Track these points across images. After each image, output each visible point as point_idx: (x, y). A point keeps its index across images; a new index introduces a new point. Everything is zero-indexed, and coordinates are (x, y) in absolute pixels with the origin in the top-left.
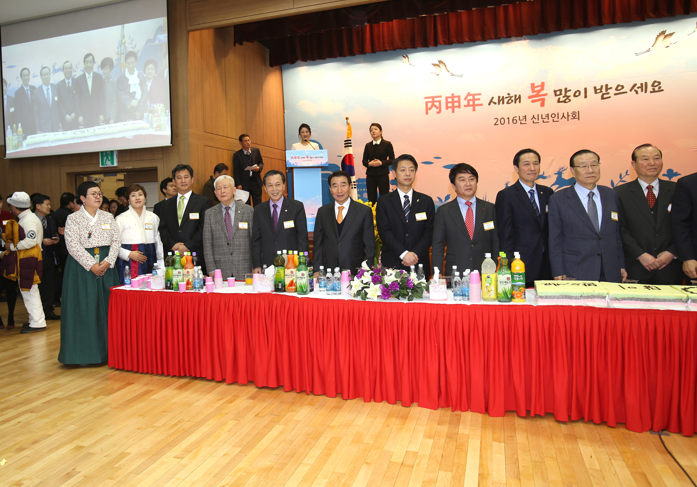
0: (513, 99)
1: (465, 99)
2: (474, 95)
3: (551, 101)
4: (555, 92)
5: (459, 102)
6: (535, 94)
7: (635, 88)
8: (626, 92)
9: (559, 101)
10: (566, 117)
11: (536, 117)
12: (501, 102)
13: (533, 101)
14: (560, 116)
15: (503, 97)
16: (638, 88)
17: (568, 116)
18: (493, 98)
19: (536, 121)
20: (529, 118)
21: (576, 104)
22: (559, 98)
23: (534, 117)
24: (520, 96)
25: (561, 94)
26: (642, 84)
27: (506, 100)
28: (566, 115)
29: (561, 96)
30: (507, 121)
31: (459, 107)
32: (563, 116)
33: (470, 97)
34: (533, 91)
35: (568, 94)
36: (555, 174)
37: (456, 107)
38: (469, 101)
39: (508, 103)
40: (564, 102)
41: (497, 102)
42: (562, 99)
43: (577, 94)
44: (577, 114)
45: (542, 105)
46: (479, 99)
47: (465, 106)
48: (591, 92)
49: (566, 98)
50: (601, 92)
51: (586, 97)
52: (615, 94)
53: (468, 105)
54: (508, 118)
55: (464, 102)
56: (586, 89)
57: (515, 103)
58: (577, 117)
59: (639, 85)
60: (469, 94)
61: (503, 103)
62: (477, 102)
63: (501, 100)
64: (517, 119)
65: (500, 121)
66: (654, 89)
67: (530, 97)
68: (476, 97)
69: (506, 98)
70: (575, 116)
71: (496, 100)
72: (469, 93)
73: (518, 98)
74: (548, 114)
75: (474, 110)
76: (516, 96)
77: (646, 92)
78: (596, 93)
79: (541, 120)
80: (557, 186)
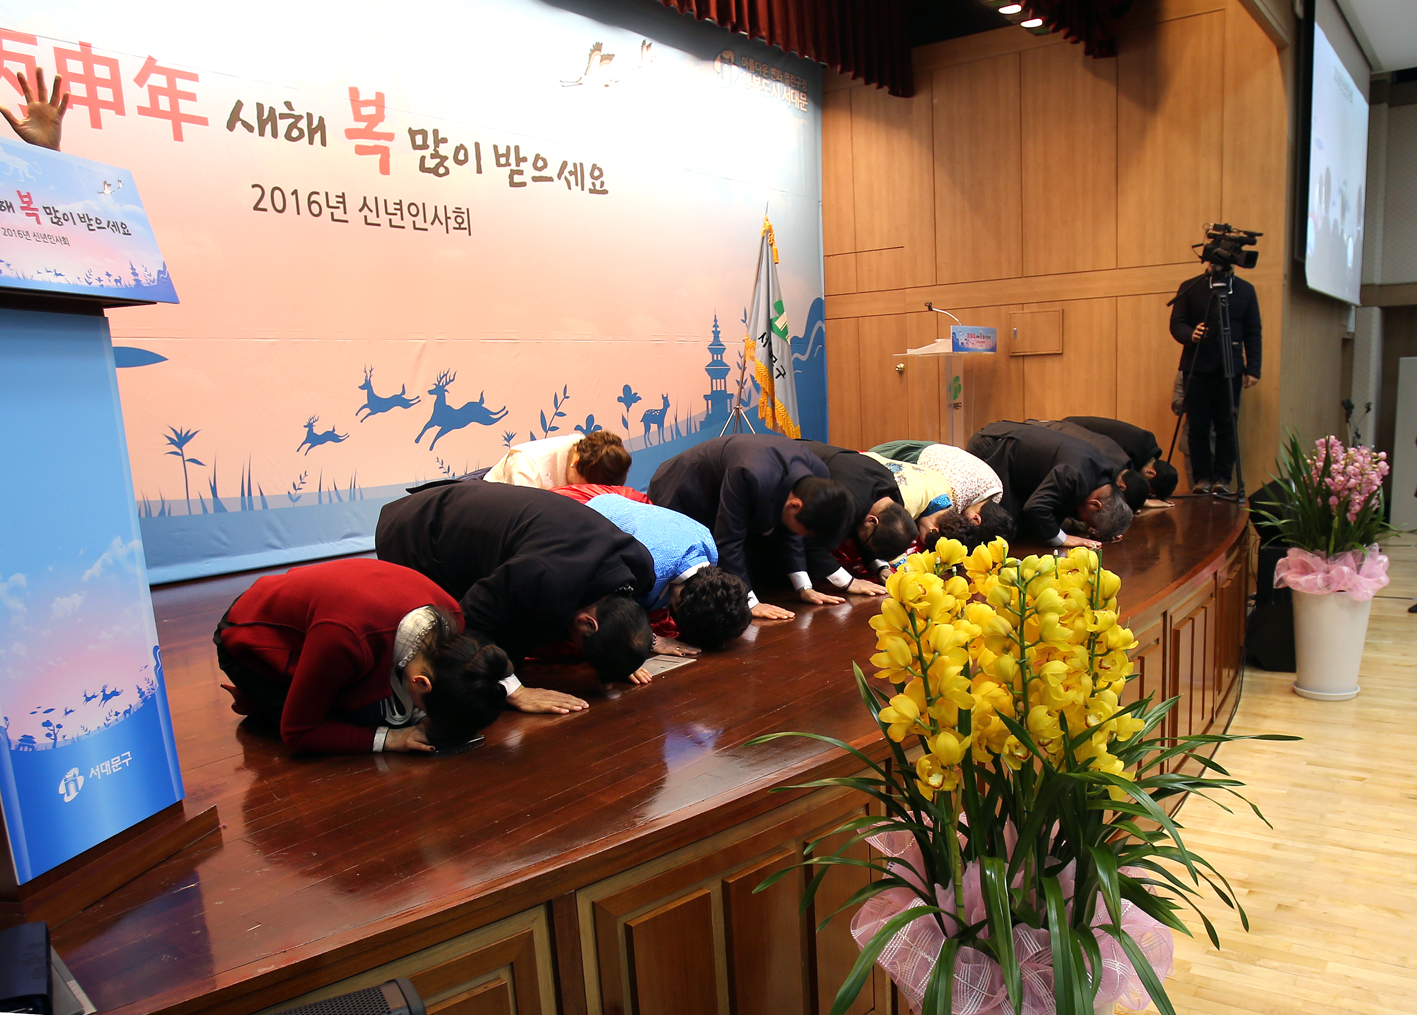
0: (303, 124)
1: (140, 79)
2: (172, 75)
3: (404, 157)
4: (412, 133)
5: (114, 83)
6: (362, 125)
7: (566, 173)
8: (550, 179)
9: (423, 168)
10: (443, 221)
11: (371, 204)
12: (268, 128)
13: (361, 150)
14: (430, 216)
15: (272, 110)
16: (571, 173)
17: (447, 218)
18: (239, 105)
19: (372, 218)
20: (355, 203)
21: (459, 187)
22: (423, 159)
23: (365, 204)
24: (321, 119)
25: (425, 146)
26: (576, 166)
27: (283, 125)
28: (441, 214)
29: (427, 153)
30: (291, 200)
31: (118, 106)
32: (436, 216)
33: (158, 80)
34: (358, 117)
35: (443, 150)
36: (431, 392)
37: (106, 105)
38: (154, 92)
39: (288, 137)
40: (434, 171)
41: (255, 123)
42: (430, 163)
43: (461, 156)
44: (465, 216)
45: (385, 168)
46: (191, 97)
47: (143, 111)
48: (488, 158)
49: (438, 160)
50: (508, 164)
51: (479, 171)
52: (534, 178)
53: (152, 111)
54: (295, 192)
55: (135, 96)
56: (477, 145)
57: (311, 142)
58: (466, 225)
59: (570, 167)
60: (150, 66)
61: (275, 134)
62: (185, 107)
63: (267, 120)
64: (321, 199)
65: (269, 199)
66: (594, 184)
67: (351, 134)
68: (182, 85)
69: (283, 116)
70: (461, 220)
71: (249, 114)
72: (151, 60)
73: (317, 130)
74: (400, 203)
75: (178, 136)
76: (310, 116)
77: (583, 189)
78: (499, 164)
79: (384, 219)
80: (437, 429)
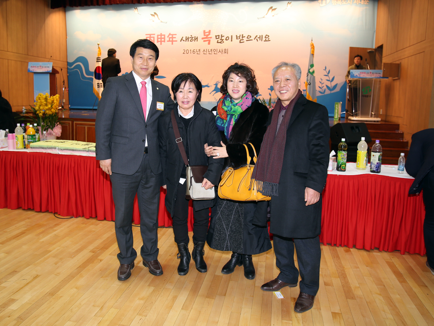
0: (194, 39)
1: (168, 37)
2: (172, 35)
3: (214, 41)
4: (216, 36)
5: (164, 38)
6: (205, 37)
7: (257, 38)
8: (252, 40)
9: (218, 42)
10: (221, 52)
11: (205, 50)
12: (187, 40)
13: (204, 41)
14: (218, 51)
15: (188, 37)
16: (258, 38)
17: (222, 51)
18: (183, 37)
19: (205, 53)
20: (202, 50)
21: (226, 44)
22: (218, 41)
23: (204, 51)
24: (197, 37)
25: (219, 38)
26: (260, 36)
27: (190, 39)
28: (221, 51)
29: (219, 39)
30: (190, 51)
31: (164, 41)
32: (220, 51)
33: (171, 36)
34: (205, 35)
35: (223, 38)
36: (214, 85)
37: (163, 41)
38: (170, 38)
39: (191, 41)
40: (220, 43)
41: (185, 40)
42: (219, 41)
43: (227, 39)
44: (227, 51)
45: (209, 44)
46: (175, 38)
47: (168, 41)
48: (234, 38)
49: (221, 40)
50: (240, 38)
51: (232, 41)
52: (247, 41)
53: (169, 41)
54: (191, 50)
55: (167, 39)
56: (232, 36)
57: (195, 41)
58: (227, 52)
59: (258, 36)
60: (170, 34)
61: (188, 41)
62: (174, 39)
63: (187, 39)
64: (195, 51)
65: (186, 52)
66: (266, 39)
67: (203, 38)
68: (174, 36)
69: (190, 38)
70: (226, 51)
71: (184, 39)
72: (170, 33)
73: (196, 39)
74: (212, 50)
75: (172, 44)
76: (195, 37)
77: (262, 41)
78: (237, 39)
79: (208, 53)
80: (215, 92)
